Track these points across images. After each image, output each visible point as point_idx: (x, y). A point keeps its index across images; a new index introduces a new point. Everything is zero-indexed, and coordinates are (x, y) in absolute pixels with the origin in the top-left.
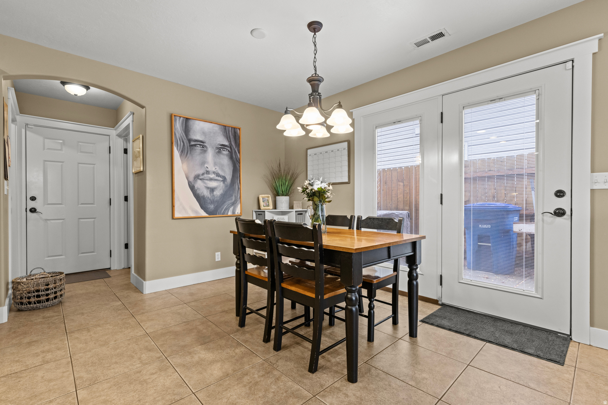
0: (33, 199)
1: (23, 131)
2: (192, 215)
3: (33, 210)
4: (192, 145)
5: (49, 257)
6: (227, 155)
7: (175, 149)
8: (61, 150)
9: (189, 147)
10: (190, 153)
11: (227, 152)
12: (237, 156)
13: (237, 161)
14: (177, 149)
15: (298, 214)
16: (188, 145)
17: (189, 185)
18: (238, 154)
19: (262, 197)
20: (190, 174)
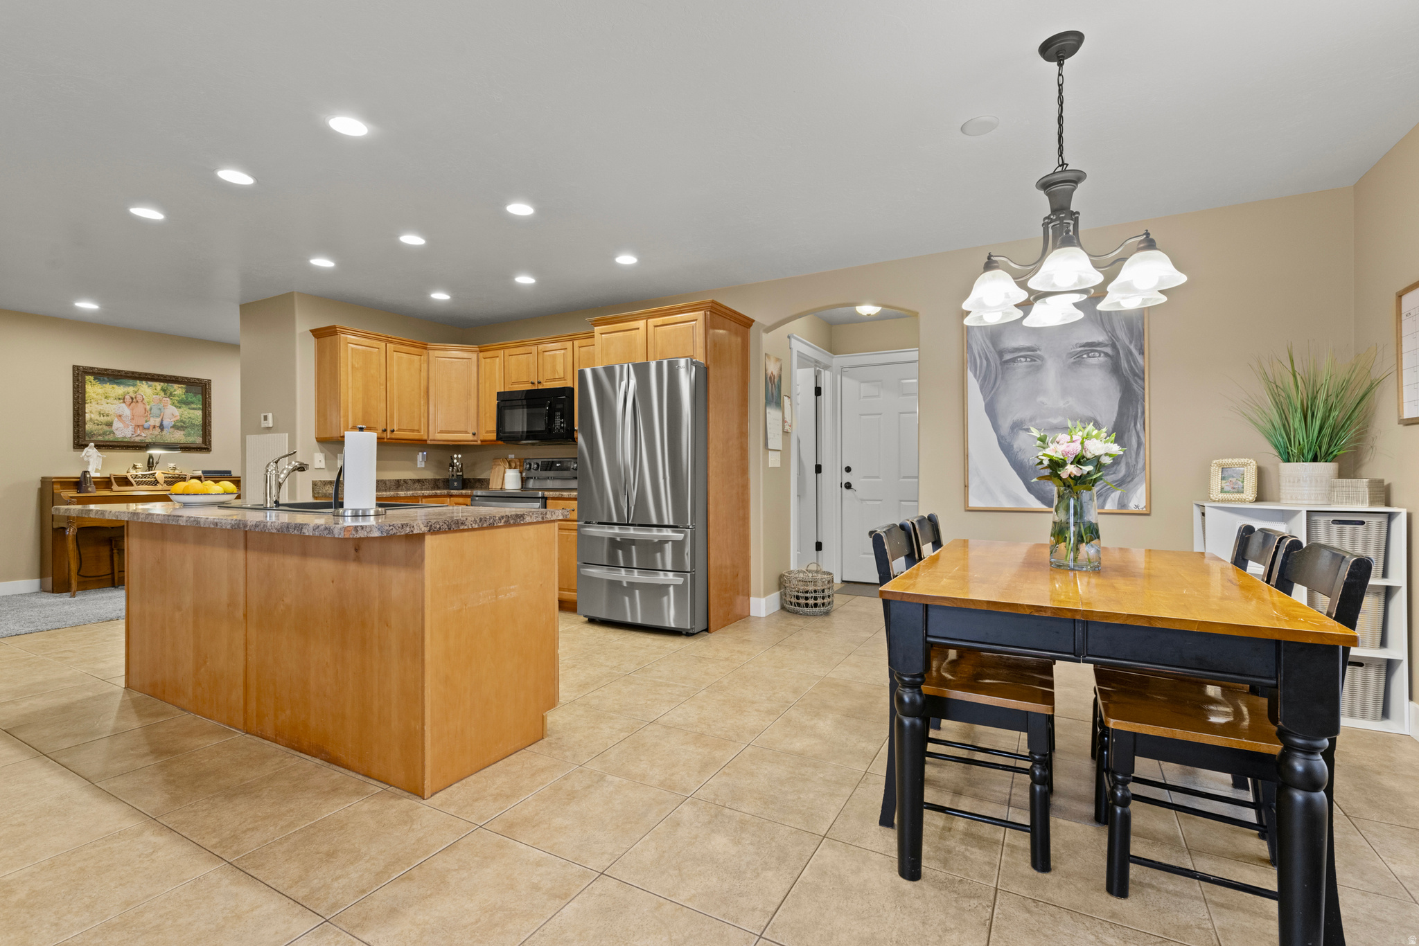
0: (848, 470)
1: (839, 377)
2: (1007, 505)
3: (848, 486)
4: (1007, 362)
5: (864, 554)
6: (1101, 366)
7: (970, 375)
8: (878, 396)
9: (999, 367)
10: (1003, 378)
11: (1102, 359)
12: (1135, 362)
13: (1135, 374)
14: (975, 376)
15: (1334, 522)
16: (998, 362)
17: (1000, 443)
18: (1139, 358)
19: (1220, 465)
20: (1001, 421)
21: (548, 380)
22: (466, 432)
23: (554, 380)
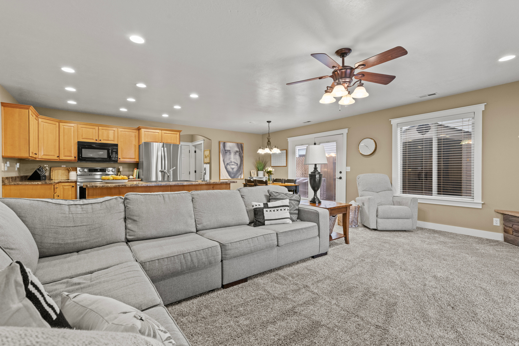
6: (238, 155)
9: (225, 153)
13: (242, 157)
14: (221, 154)
19: (252, 172)
20: (225, 163)
21: (104, 140)
22: (54, 156)
23: (108, 140)
